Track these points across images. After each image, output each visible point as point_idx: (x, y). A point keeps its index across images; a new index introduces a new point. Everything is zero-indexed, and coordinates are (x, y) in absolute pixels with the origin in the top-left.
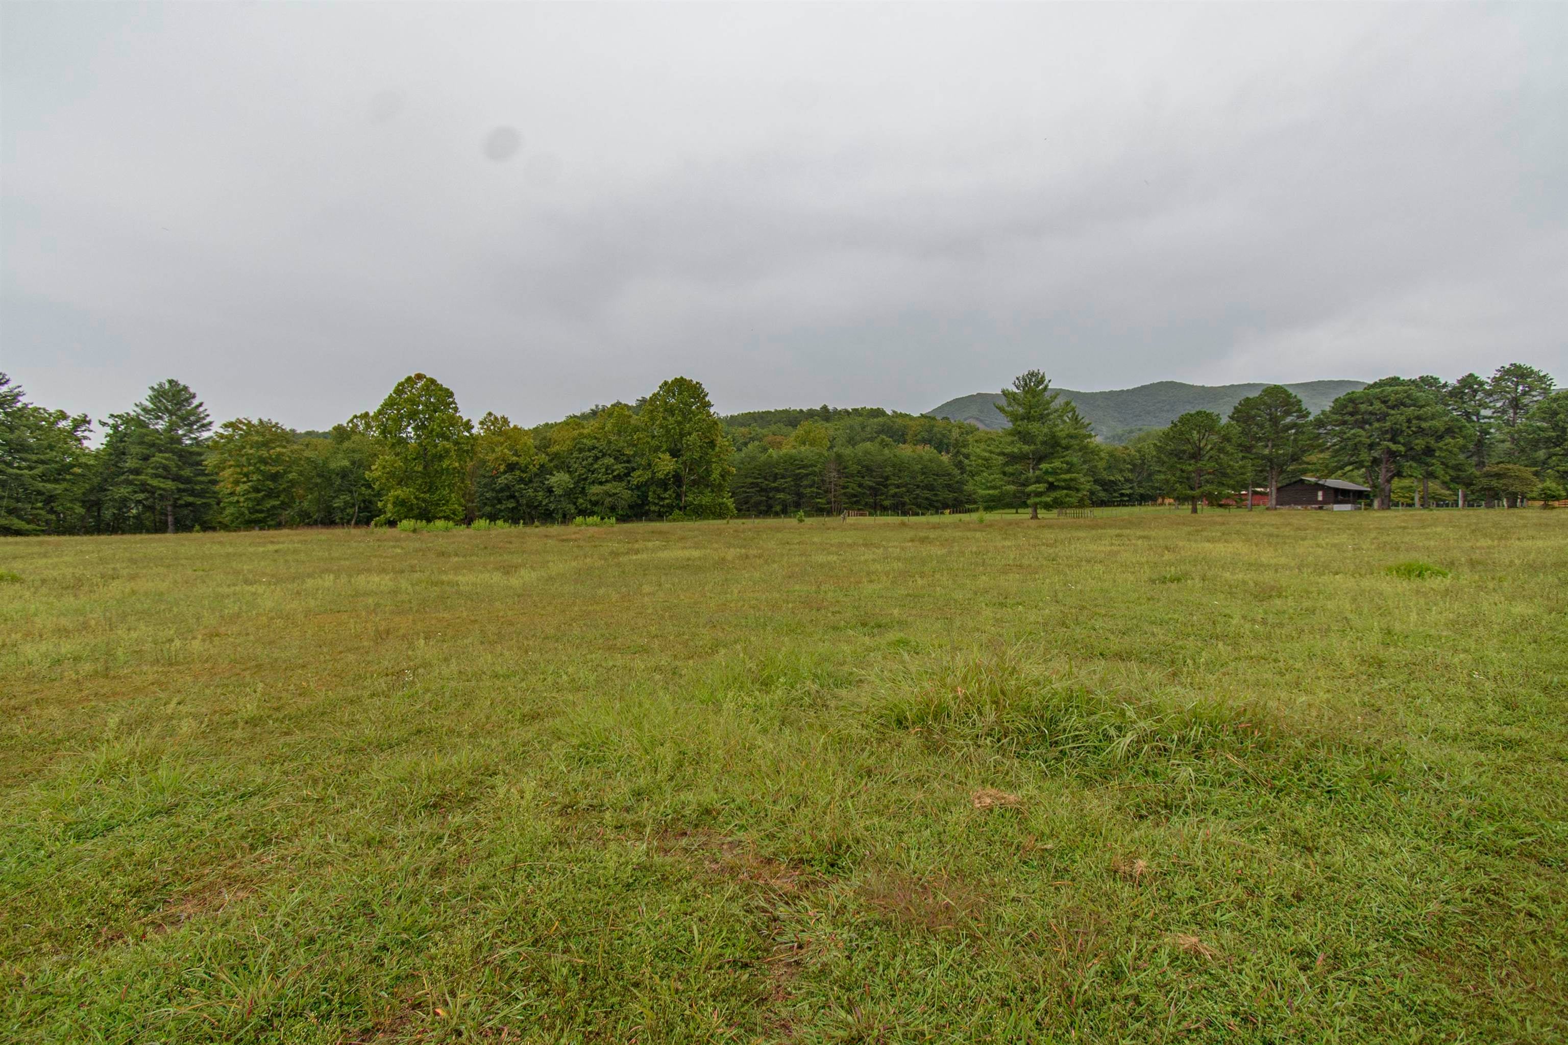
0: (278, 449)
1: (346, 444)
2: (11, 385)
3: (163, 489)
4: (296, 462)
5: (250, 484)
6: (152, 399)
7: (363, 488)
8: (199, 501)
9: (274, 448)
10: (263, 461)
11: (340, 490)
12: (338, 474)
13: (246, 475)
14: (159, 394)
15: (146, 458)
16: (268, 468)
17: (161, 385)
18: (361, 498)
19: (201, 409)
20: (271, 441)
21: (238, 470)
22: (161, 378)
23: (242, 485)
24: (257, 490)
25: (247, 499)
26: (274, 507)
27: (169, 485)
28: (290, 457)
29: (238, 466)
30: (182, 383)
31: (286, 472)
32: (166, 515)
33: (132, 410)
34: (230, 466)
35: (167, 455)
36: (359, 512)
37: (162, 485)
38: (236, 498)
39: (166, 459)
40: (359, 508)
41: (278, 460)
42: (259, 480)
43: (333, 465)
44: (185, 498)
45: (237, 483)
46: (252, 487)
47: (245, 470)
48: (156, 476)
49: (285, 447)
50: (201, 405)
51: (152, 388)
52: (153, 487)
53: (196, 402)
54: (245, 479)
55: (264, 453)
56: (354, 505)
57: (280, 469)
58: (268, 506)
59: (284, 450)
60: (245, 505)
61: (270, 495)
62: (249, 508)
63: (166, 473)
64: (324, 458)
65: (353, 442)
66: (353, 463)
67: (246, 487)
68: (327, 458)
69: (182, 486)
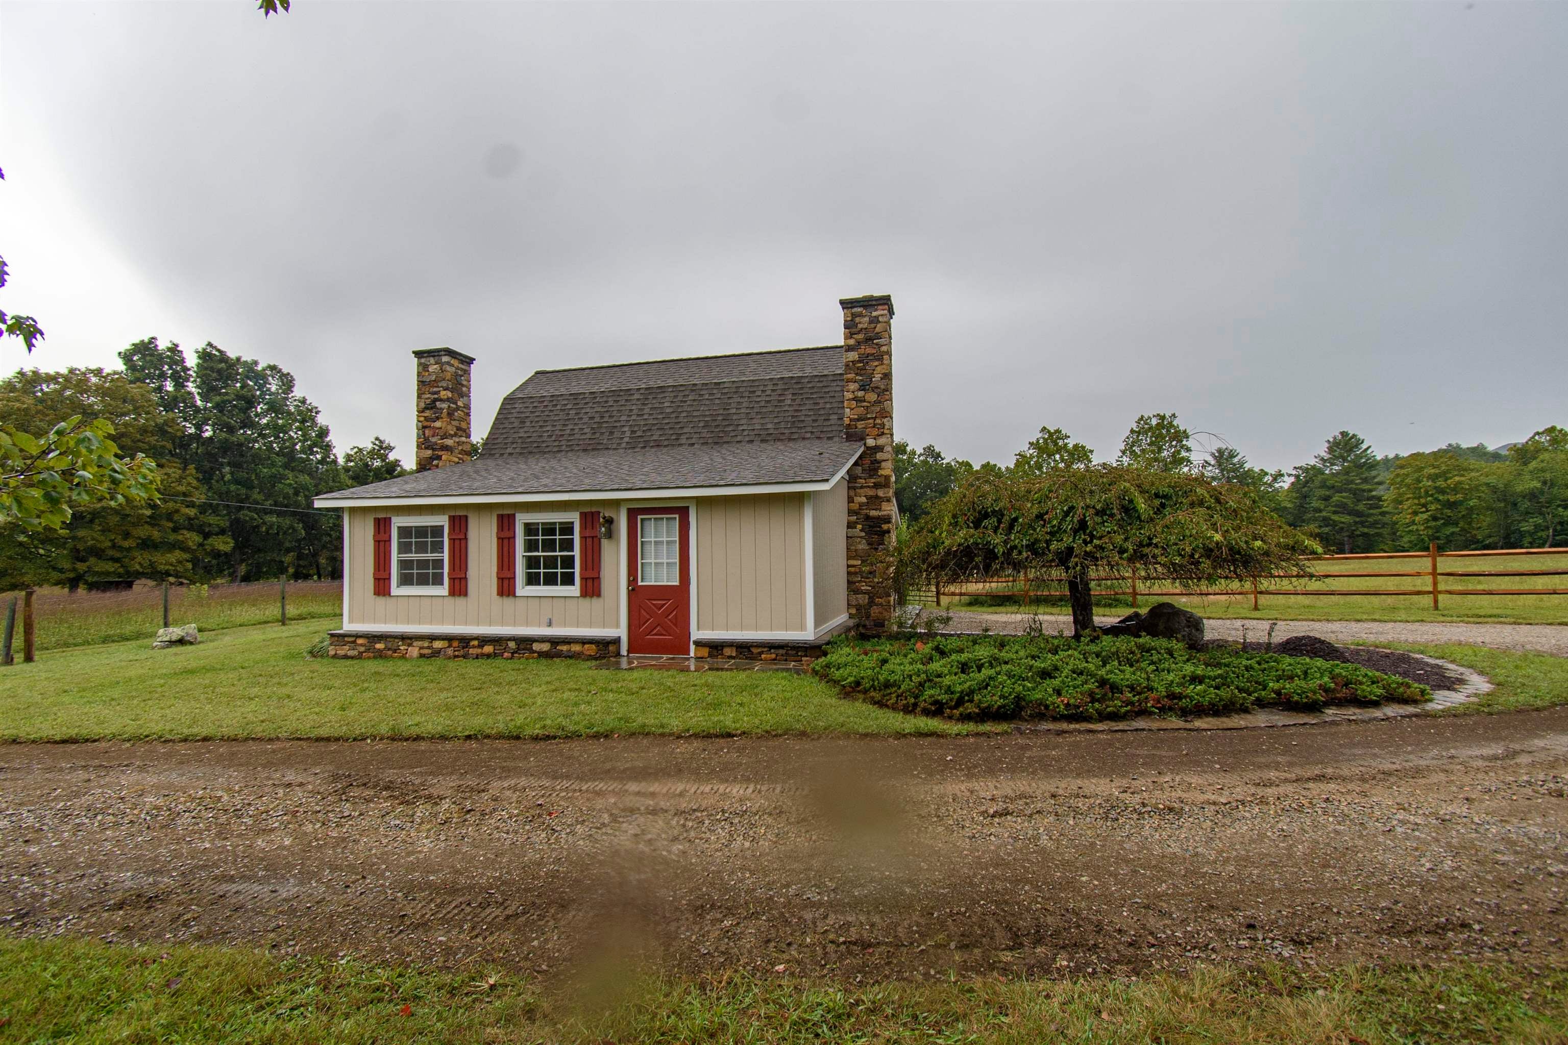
0: (1457, 479)
1: (1533, 464)
2: (1239, 457)
3: (1343, 523)
4: (1477, 488)
5: (1429, 513)
6: (1331, 450)
7: (1560, 509)
8: (1372, 531)
9: (1451, 478)
10: (1442, 491)
11: (1527, 513)
12: (1524, 497)
13: (1424, 506)
14: (1333, 446)
15: (1326, 499)
16: (1446, 497)
17: (1335, 438)
18: (1557, 520)
19: (1369, 452)
20: (1448, 471)
21: (1416, 501)
22: (1333, 433)
23: (1420, 515)
24: (1435, 519)
25: (1427, 527)
26: (1453, 533)
27: (1346, 519)
28: (1469, 485)
29: (1415, 498)
30: (1351, 433)
31: (1465, 500)
32: (1344, 545)
33: (1313, 462)
34: (1408, 499)
35: (1344, 494)
36: (1554, 535)
37: (1343, 520)
38: (1415, 527)
39: (1344, 498)
40: (1555, 530)
41: (1455, 490)
42: (1437, 509)
43: (1519, 488)
44: (1361, 529)
45: (1415, 513)
46: (1431, 516)
47: (1423, 501)
48: (1335, 513)
49: (1463, 476)
50: (1369, 447)
51: (1328, 441)
52: (1334, 521)
53: (1364, 446)
54: (1424, 509)
55: (1441, 483)
56: (1547, 528)
57: (1459, 497)
58: (1448, 533)
59: (1463, 479)
60: (1425, 532)
61: (1449, 522)
62: (1428, 536)
63: (1342, 508)
64: (1506, 482)
65: (1542, 461)
66: (1545, 483)
67: (1425, 516)
68: (1510, 481)
69: (1358, 519)
